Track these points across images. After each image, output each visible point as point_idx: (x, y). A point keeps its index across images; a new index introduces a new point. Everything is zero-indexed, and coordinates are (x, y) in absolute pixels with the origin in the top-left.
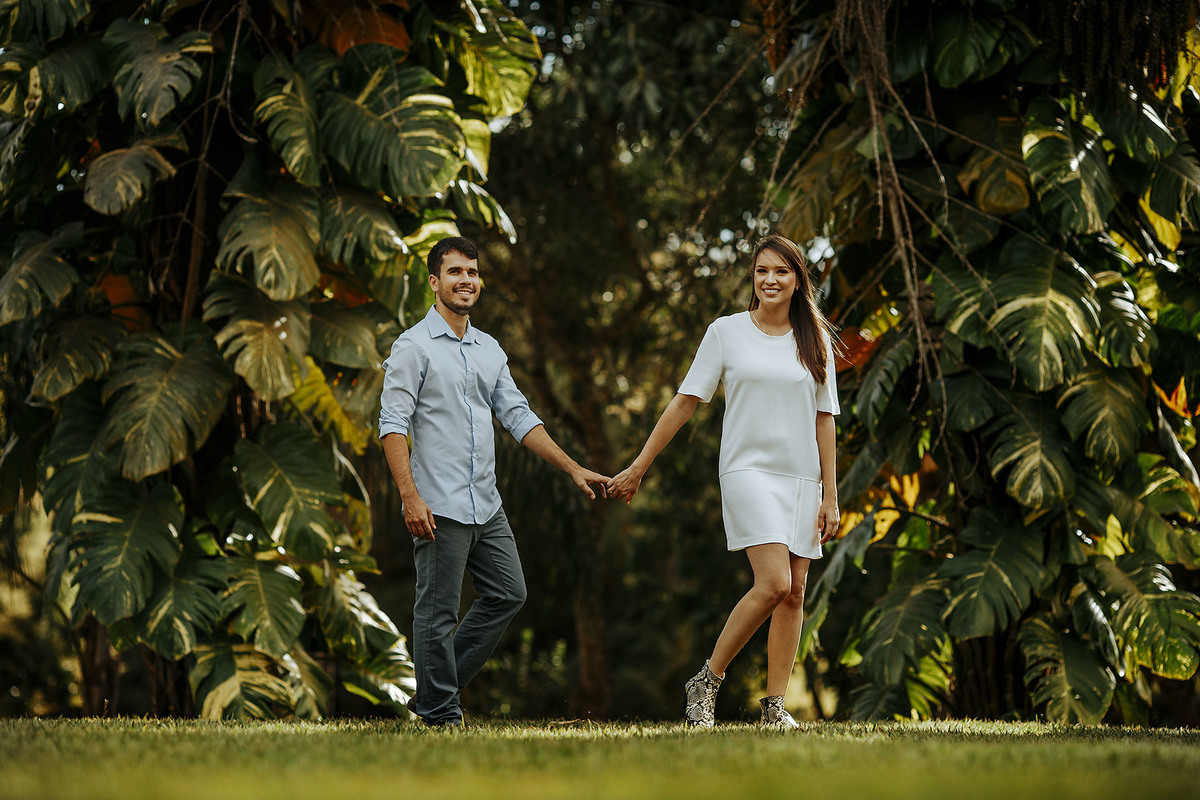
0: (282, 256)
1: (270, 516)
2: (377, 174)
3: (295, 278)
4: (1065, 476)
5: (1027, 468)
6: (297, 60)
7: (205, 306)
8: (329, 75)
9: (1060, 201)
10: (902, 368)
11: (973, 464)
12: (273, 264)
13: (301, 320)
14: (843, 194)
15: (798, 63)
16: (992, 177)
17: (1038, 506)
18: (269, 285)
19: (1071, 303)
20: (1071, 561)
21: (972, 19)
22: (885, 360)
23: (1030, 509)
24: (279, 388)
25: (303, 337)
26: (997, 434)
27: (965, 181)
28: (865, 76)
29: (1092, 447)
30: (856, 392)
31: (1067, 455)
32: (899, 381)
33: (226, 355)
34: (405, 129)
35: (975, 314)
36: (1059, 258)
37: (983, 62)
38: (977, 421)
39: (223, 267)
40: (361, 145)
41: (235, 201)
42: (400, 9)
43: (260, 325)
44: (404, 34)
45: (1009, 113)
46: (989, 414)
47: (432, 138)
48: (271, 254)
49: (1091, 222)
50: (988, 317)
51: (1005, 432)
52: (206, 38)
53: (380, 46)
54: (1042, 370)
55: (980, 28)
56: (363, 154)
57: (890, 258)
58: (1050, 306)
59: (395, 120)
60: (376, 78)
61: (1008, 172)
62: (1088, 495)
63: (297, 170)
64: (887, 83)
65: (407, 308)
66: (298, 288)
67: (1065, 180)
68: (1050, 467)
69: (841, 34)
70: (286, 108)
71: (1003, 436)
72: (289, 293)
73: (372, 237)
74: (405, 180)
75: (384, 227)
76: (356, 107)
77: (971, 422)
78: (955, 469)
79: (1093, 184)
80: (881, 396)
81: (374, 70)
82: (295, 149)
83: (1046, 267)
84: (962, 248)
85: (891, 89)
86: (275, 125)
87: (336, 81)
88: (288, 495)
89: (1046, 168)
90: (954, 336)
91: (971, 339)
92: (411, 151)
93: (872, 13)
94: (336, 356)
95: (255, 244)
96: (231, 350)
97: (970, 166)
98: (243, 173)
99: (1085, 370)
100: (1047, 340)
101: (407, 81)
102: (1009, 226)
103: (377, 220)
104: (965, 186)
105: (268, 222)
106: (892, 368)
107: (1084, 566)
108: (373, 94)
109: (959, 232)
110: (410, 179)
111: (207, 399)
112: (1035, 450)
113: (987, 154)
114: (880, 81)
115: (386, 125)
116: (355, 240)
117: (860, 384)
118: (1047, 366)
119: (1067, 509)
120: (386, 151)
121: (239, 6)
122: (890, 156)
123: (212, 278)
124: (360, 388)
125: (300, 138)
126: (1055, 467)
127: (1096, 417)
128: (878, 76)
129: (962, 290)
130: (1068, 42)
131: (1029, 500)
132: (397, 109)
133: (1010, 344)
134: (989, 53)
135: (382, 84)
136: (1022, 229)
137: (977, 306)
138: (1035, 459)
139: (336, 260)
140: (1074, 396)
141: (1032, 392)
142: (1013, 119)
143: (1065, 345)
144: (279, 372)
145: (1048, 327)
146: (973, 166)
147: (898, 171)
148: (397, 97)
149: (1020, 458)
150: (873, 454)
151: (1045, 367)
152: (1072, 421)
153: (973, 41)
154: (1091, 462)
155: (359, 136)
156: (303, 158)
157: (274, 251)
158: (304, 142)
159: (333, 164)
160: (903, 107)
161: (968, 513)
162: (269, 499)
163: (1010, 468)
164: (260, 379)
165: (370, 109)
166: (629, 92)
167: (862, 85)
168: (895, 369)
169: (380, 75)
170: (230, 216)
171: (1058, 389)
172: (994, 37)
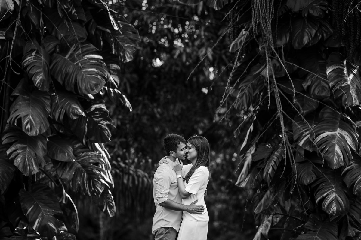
0: (33, 118)
1: (32, 220)
2: (73, 86)
3: (39, 127)
4: (345, 202)
5: (330, 200)
6: (43, 42)
7: (3, 139)
8: (55, 47)
9: (341, 94)
10: (280, 160)
11: (309, 197)
12: (30, 122)
13: (43, 143)
14: (257, 91)
15: (240, 41)
16: (316, 84)
17: (334, 215)
18: (28, 130)
19: (347, 133)
20: (349, 235)
21: (306, 22)
22: (274, 156)
23: (332, 215)
24: (32, 171)
25: (44, 150)
26: (318, 185)
27: (305, 85)
28: (265, 45)
29: (356, 190)
30: (263, 169)
31: (346, 194)
32: (278, 165)
33: (10, 158)
34: (84, 68)
35: (308, 138)
36: (342, 116)
37: (311, 39)
38: (310, 181)
39: (10, 123)
40: (67, 74)
41: (16, 97)
42: (83, 21)
43: (26, 146)
44: (85, 31)
45: (322, 59)
46: (315, 178)
47: (94, 71)
48: (29, 118)
49: (354, 102)
50: (314, 140)
51: (321, 185)
52: (3, 34)
53: (75, 36)
54: (335, 160)
55: (310, 26)
56: (68, 78)
57: (275, 116)
58: (338, 135)
59: (80, 65)
60: (73, 48)
61: (322, 82)
62: (356, 209)
63: (38, 85)
64: (273, 47)
65: (87, 138)
66: (40, 131)
67: (343, 85)
68: (340, 199)
69: (254, 29)
70: (35, 61)
71: (320, 186)
72: (36, 133)
73: (71, 110)
74: (83, 88)
75: (76, 107)
76: (65, 59)
77: (307, 181)
78: (302, 199)
79: (355, 87)
80: (272, 170)
81: (71, 45)
82: (38, 77)
83: (337, 120)
84: (303, 112)
85: (274, 50)
86: (30, 68)
87: (58, 50)
88: (40, 211)
89: (335, 81)
90: (301, 147)
91: (307, 148)
92: (86, 77)
93: (266, 20)
94: (57, 157)
95: (22, 114)
96: (12, 156)
97: (307, 80)
98: (20, 87)
99: (353, 160)
100: (337, 148)
101: (85, 49)
102: (322, 103)
103: (73, 104)
104: (305, 87)
105: (29, 105)
106: (276, 160)
107: (354, 237)
108: (71, 55)
109: (302, 106)
110: (85, 88)
111: (6, 175)
112: (333, 192)
113: (313, 76)
114: (270, 47)
115: (76, 67)
116: (64, 112)
117: (265, 165)
118: (337, 159)
119: (347, 215)
120: (76, 76)
121: (17, 21)
122: (274, 76)
123: (6, 128)
124: (67, 169)
125: (40, 72)
126: (341, 199)
127: (358, 179)
128: (269, 45)
129: (303, 129)
130: (343, 30)
131: (331, 212)
132: (81, 60)
133: (322, 150)
134: (313, 36)
135: (75, 51)
136: (327, 105)
137: (309, 135)
138: (333, 196)
139: (57, 120)
140: (348, 170)
141: (332, 169)
142: (324, 61)
143: (344, 150)
144: (32, 164)
145: (337, 143)
146: (308, 80)
147: (277, 82)
148: (81, 56)
149: (327, 195)
150: (271, 193)
151: (336, 159)
152: (348, 180)
153: (307, 31)
154: (355, 196)
155: (66, 71)
156: (41, 80)
157: (30, 117)
158: (42, 74)
159: (56, 82)
160: (278, 57)
161: (308, 216)
162: (32, 213)
163: (324, 199)
164: (24, 167)
165: (70, 60)
166: (202, 52)
167: (263, 48)
168: (278, 160)
169: (74, 47)
170: (14, 103)
171: (341, 168)
172: (315, 29)
